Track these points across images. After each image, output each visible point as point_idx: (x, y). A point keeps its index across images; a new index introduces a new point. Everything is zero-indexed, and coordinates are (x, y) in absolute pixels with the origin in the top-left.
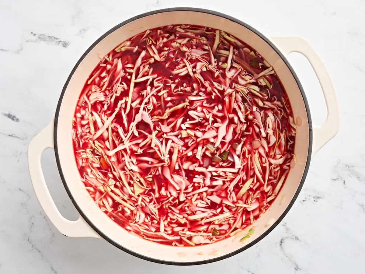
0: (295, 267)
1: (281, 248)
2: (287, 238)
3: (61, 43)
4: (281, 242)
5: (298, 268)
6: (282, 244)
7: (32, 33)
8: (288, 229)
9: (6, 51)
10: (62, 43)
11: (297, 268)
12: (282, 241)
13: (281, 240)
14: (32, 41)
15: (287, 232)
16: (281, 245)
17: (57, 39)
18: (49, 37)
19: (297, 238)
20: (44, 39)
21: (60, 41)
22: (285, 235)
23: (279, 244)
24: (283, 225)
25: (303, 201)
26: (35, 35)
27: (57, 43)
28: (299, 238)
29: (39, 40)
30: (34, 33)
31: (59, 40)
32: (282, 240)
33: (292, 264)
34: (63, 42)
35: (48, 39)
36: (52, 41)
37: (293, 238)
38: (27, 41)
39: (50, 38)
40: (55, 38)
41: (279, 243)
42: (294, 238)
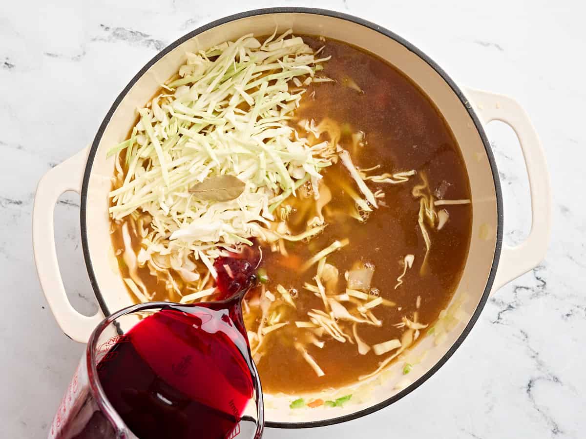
0: (553, 429)
1: (530, 396)
2: (539, 378)
3: (152, 43)
4: (529, 386)
5: (558, 431)
6: (531, 389)
7: (102, 25)
8: (540, 364)
9: (57, 56)
10: (155, 44)
11: (556, 431)
12: (531, 385)
13: (529, 382)
14: (102, 39)
15: (539, 369)
16: (529, 390)
17: (145, 36)
18: (132, 32)
19: (556, 380)
20: (122, 36)
21: (152, 40)
22: (536, 374)
23: (526, 390)
24: (534, 357)
25: (568, 315)
26: (107, 28)
27: (146, 44)
28: (561, 379)
29: (114, 38)
30: (106, 25)
31: (149, 38)
32: (531, 382)
33: (548, 423)
34: (157, 41)
35: (129, 36)
36: (137, 40)
37: (550, 380)
38: (94, 40)
39: (133, 35)
40: (141, 34)
41: (527, 388)
42: (552, 379)
